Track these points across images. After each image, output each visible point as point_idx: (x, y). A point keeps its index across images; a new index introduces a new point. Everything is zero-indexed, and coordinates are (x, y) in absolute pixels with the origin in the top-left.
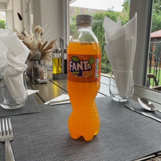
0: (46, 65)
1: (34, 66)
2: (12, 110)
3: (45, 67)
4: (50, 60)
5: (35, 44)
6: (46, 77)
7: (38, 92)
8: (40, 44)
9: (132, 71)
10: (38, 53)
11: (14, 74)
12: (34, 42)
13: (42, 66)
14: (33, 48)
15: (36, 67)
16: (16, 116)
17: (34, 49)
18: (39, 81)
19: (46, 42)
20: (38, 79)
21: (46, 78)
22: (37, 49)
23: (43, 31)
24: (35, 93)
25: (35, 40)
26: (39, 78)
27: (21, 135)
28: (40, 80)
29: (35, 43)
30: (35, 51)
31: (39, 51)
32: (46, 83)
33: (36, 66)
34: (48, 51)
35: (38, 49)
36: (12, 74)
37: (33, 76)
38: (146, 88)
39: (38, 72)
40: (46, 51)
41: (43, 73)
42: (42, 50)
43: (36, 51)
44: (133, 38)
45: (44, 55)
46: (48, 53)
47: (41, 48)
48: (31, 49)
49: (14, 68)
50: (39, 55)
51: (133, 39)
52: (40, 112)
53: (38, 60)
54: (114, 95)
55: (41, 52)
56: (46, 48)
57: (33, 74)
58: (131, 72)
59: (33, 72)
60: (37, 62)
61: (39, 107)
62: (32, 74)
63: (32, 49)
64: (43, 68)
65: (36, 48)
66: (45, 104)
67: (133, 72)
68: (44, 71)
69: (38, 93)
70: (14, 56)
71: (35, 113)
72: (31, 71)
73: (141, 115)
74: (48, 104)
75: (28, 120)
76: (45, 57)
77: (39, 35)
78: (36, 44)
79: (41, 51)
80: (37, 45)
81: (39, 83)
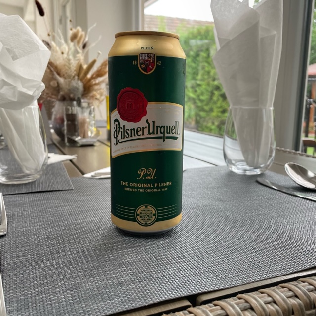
0: (94, 108)
1: (67, 110)
2: (13, 185)
3: (90, 113)
4: (101, 100)
5: (71, 66)
6: (92, 133)
7: (74, 159)
8: (81, 67)
9: (272, 108)
10: (77, 84)
11: (15, 100)
12: (69, 60)
13: (84, 109)
14: (66, 73)
15: (72, 112)
16: (19, 195)
17: (69, 76)
18: (79, 141)
19: (94, 62)
20: (77, 137)
21: (93, 135)
22: (74, 77)
23: (87, 39)
24: (67, 160)
25: (71, 57)
26: (78, 135)
27: (26, 228)
28: (79, 138)
29: (70, 64)
30: (70, 80)
31: (78, 79)
32: (92, 145)
33: (72, 109)
34: (97, 82)
35: (76, 77)
36: (9, 100)
37: (65, 132)
38: (301, 155)
39: (76, 123)
40: (93, 81)
41: (86, 125)
42: (85, 78)
43: (72, 82)
44: (276, 32)
45: (88, 89)
46: (96, 84)
47: (82, 75)
48: (62, 74)
49: (14, 88)
50: (78, 89)
51: (275, 34)
52: (72, 190)
53: (76, 98)
54: (233, 162)
55: (83, 83)
56: (92, 76)
57: (65, 128)
58: (270, 110)
59: (65, 123)
60: (75, 103)
61: (72, 181)
62: (63, 126)
63: (64, 75)
64: (86, 114)
65: (73, 74)
66: (85, 176)
67: (275, 111)
68: (88, 120)
69: (74, 161)
70: (15, 58)
71: (61, 190)
72: (63, 121)
73: (292, 197)
74: (92, 176)
75: (46, 202)
76: (91, 95)
77: (79, 48)
78: (73, 66)
79: (84, 81)
80: (75, 69)
81: (79, 145)
